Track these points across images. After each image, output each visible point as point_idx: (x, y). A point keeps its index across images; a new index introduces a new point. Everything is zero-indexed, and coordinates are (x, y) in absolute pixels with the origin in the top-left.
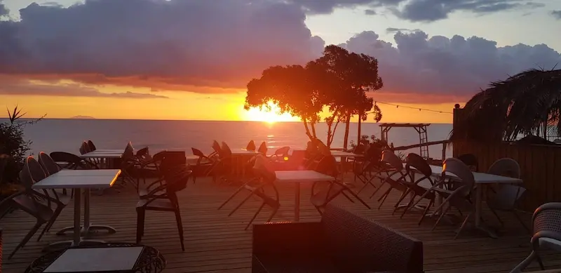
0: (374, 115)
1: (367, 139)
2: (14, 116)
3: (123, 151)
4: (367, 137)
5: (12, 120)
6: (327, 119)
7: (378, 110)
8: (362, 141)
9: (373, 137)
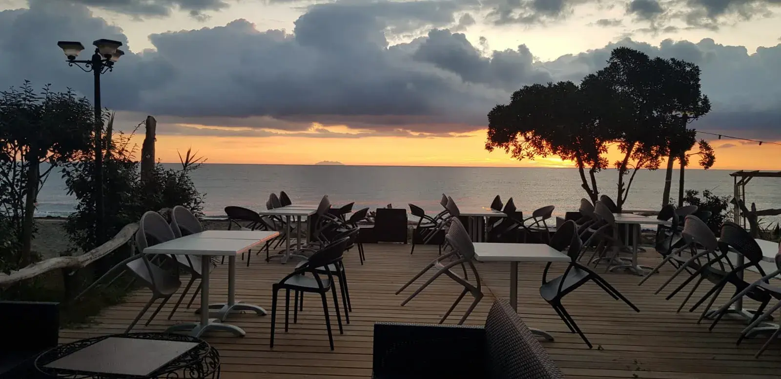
0: (701, 158)
1: (697, 196)
2: (187, 161)
3: (316, 207)
4: (696, 193)
5: (186, 165)
6: (618, 164)
7: (708, 148)
8: (688, 200)
9: (706, 194)
